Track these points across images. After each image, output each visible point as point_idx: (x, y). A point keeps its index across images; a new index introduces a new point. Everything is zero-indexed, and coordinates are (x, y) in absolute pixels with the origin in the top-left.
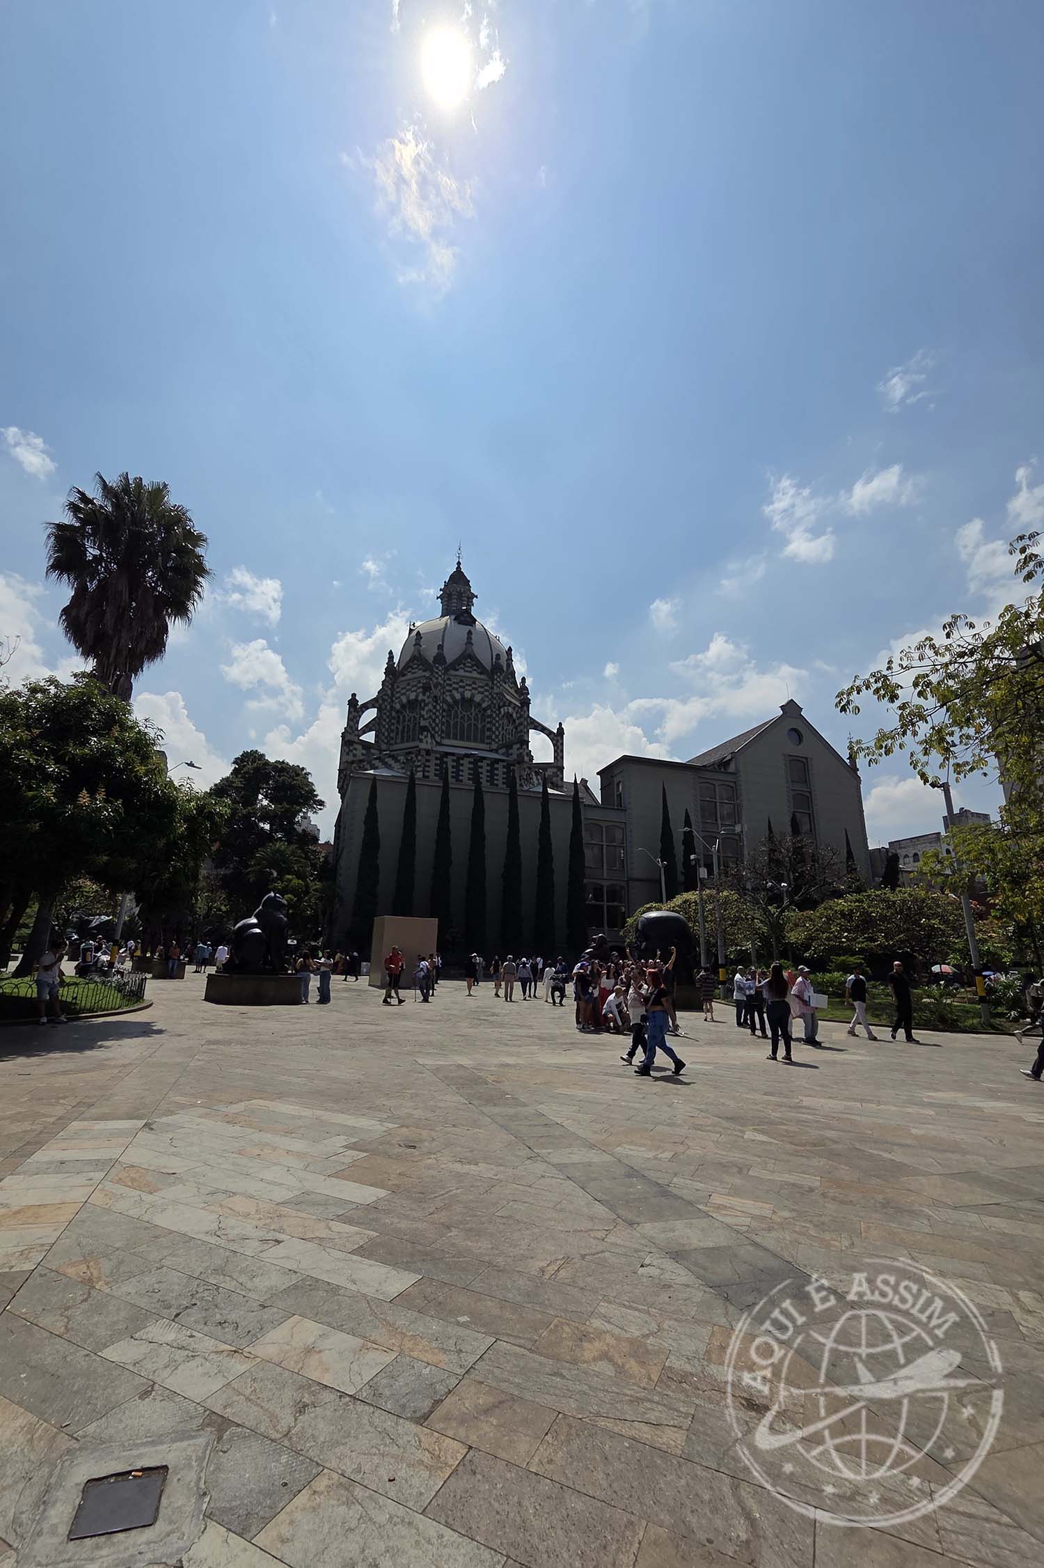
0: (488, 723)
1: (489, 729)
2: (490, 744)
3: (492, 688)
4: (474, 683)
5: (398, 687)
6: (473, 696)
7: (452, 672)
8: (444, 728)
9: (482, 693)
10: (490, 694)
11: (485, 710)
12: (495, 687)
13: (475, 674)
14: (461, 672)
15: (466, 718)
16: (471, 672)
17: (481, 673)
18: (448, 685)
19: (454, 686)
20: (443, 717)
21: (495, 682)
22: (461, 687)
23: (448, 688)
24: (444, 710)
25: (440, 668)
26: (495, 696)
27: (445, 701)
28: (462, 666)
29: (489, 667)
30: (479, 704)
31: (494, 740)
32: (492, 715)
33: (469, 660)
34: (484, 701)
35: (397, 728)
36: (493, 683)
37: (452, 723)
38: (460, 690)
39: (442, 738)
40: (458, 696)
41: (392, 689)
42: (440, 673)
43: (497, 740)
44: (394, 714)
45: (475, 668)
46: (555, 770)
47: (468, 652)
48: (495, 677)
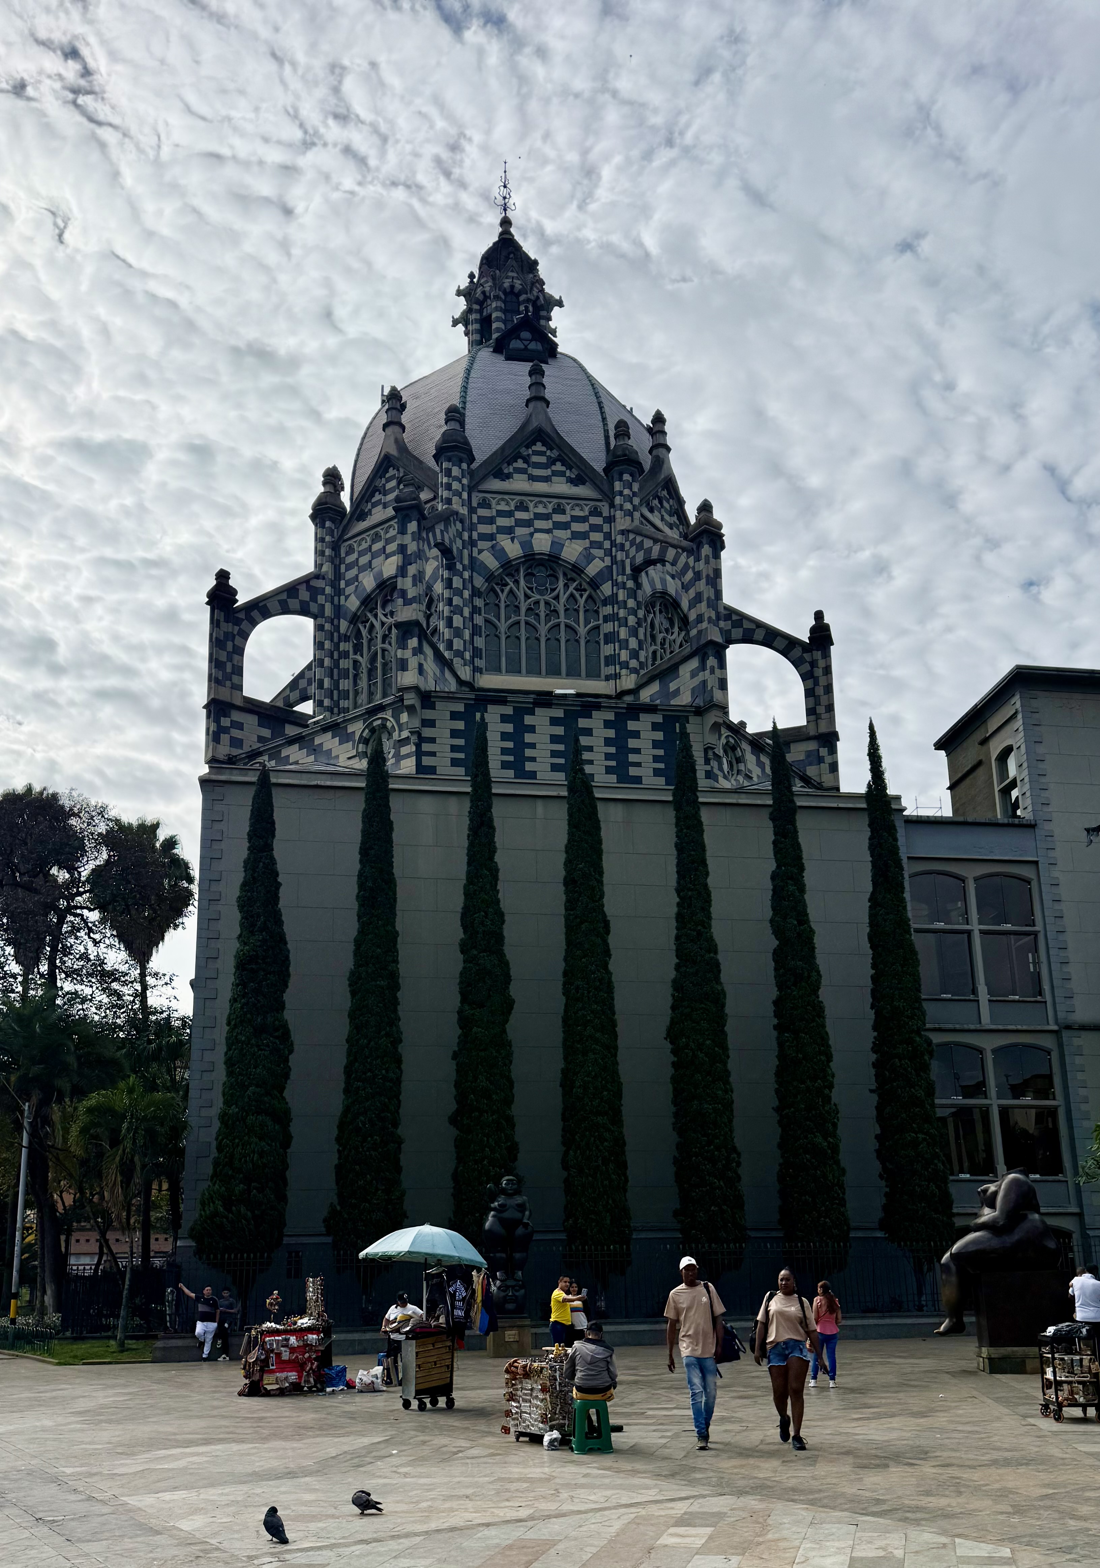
0: (606, 619)
1: (610, 638)
2: (616, 676)
3: (610, 520)
4: (559, 510)
5: (350, 551)
6: (557, 545)
7: (496, 484)
8: (480, 642)
9: (584, 536)
10: (608, 536)
11: (594, 584)
12: (619, 514)
13: (561, 487)
14: (519, 483)
15: (542, 610)
16: (546, 479)
17: (575, 482)
18: (483, 520)
19: (502, 522)
20: (475, 610)
21: (618, 500)
22: (520, 523)
23: (483, 529)
24: (476, 592)
25: (456, 471)
26: (619, 539)
27: (474, 565)
28: (520, 464)
29: (597, 460)
30: (577, 569)
31: (625, 665)
32: (615, 596)
33: (539, 447)
34: (590, 558)
35: (355, 662)
36: (612, 505)
37: (503, 626)
38: (520, 531)
39: (476, 670)
40: (513, 550)
41: (336, 560)
42: (456, 485)
43: (633, 663)
44: (344, 625)
45: (558, 467)
46: (812, 746)
47: (534, 424)
48: (618, 486)
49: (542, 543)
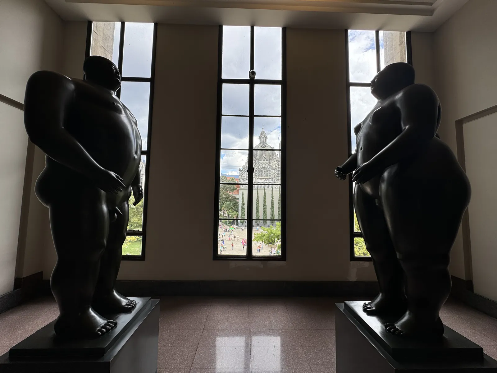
49: (264, 166)
